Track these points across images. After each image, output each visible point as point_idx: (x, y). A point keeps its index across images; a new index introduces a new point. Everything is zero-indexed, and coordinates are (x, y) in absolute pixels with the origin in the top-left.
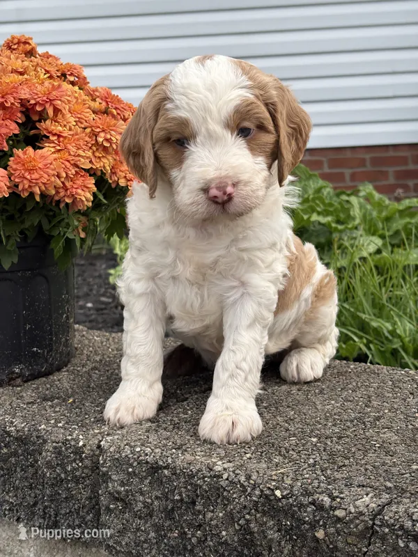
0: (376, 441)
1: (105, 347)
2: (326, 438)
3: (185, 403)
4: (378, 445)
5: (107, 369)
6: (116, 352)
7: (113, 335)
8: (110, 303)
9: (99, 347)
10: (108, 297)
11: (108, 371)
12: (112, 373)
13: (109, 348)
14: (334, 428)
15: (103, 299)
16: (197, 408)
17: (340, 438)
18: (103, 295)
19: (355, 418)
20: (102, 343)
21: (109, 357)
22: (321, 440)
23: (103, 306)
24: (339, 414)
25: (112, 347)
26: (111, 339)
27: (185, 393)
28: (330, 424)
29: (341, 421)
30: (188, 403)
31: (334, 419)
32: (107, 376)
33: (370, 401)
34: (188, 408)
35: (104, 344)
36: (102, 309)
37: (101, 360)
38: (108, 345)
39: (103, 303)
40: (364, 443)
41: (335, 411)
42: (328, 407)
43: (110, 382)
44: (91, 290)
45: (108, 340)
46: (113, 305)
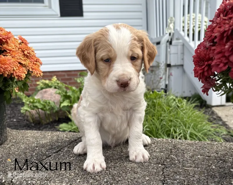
0: (129, 167)
1: (17, 136)
2: (109, 168)
3: (50, 158)
4: (130, 169)
5: (18, 145)
6: (22, 138)
7: (21, 131)
8: (22, 119)
9: (15, 136)
10: (22, 117)
11: (18, 146)
12: (20, 147)
13: (19, 136)
14: (111, 163)
15: (20, 118)
16: (55, 160)
17: (115, 167)
18: (20, 116)
19: (118, 158)
20: (16, 134)
21: (19, 140)
22: (107, 169)
23: (19, 120)
24: (112, 157)
25: (20, 136)
26: (20, 133)
27: (50, 153)
28: (109, 162)
29: (113, 160)
30: (51, 158)
31: (111, 159)
32: (17, 148)
33: (122, 150)
34: (51, 160)
35: (17, 135)
36: (19, 121)
37: (15, 142)
38: (19, 135)
39: (20, 119)
40: (124, 169)
41: (110, 156)
42: (107, 154)
43: (18, 151)
44: (15, 115)
45: (19, 133)
46: (23, 120)
